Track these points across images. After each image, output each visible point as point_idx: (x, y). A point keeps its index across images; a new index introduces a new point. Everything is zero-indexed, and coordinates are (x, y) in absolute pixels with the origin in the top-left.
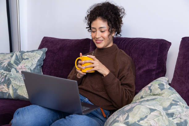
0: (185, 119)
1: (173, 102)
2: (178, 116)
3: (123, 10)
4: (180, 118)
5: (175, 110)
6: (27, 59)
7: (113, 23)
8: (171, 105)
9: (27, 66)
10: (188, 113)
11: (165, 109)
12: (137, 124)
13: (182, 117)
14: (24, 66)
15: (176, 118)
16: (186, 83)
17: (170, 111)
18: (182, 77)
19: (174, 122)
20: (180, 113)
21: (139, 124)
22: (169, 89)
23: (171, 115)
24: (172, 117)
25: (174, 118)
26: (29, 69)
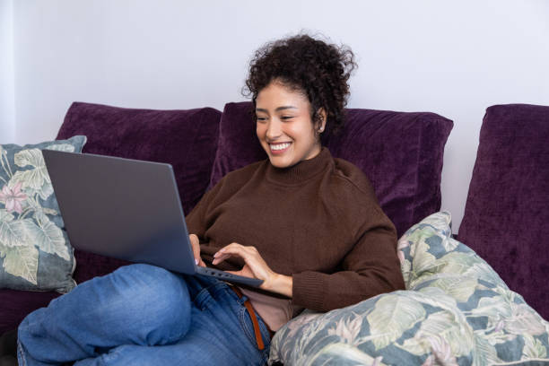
0: (517, 333)
1: (482, 287)
2: (500, 325)
3: (349, 55)
4: (504, 330)
5: (490, 307)
6: (30, 168)
7: (322, 94)
8: (478, 294)
9: (28, 188)
10: (522, 317)
11: (465, 307)
12: (398, 348)
13: (510, 328)
14: (22, 190)
15: (494, 330)
16: (502, 233)
17: (477, 312)
18: (492, 215)
19: (490, 341)
20: (503, 317)
21: (402, 350)
22: (458, 249)
23: (481, 323)
24: (484, 327)
25: (488, 330)
26: (35, 197)
